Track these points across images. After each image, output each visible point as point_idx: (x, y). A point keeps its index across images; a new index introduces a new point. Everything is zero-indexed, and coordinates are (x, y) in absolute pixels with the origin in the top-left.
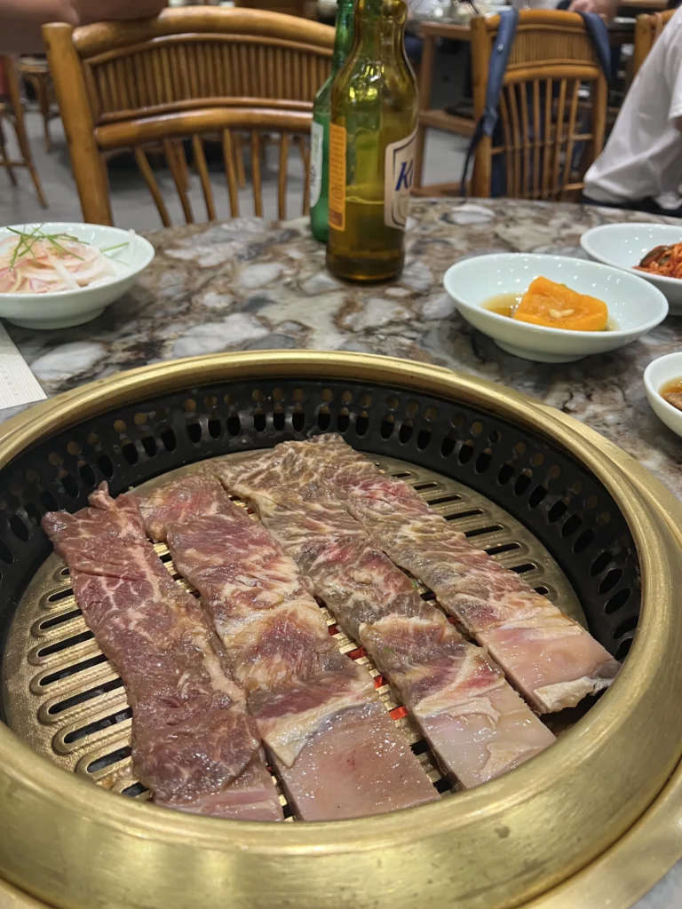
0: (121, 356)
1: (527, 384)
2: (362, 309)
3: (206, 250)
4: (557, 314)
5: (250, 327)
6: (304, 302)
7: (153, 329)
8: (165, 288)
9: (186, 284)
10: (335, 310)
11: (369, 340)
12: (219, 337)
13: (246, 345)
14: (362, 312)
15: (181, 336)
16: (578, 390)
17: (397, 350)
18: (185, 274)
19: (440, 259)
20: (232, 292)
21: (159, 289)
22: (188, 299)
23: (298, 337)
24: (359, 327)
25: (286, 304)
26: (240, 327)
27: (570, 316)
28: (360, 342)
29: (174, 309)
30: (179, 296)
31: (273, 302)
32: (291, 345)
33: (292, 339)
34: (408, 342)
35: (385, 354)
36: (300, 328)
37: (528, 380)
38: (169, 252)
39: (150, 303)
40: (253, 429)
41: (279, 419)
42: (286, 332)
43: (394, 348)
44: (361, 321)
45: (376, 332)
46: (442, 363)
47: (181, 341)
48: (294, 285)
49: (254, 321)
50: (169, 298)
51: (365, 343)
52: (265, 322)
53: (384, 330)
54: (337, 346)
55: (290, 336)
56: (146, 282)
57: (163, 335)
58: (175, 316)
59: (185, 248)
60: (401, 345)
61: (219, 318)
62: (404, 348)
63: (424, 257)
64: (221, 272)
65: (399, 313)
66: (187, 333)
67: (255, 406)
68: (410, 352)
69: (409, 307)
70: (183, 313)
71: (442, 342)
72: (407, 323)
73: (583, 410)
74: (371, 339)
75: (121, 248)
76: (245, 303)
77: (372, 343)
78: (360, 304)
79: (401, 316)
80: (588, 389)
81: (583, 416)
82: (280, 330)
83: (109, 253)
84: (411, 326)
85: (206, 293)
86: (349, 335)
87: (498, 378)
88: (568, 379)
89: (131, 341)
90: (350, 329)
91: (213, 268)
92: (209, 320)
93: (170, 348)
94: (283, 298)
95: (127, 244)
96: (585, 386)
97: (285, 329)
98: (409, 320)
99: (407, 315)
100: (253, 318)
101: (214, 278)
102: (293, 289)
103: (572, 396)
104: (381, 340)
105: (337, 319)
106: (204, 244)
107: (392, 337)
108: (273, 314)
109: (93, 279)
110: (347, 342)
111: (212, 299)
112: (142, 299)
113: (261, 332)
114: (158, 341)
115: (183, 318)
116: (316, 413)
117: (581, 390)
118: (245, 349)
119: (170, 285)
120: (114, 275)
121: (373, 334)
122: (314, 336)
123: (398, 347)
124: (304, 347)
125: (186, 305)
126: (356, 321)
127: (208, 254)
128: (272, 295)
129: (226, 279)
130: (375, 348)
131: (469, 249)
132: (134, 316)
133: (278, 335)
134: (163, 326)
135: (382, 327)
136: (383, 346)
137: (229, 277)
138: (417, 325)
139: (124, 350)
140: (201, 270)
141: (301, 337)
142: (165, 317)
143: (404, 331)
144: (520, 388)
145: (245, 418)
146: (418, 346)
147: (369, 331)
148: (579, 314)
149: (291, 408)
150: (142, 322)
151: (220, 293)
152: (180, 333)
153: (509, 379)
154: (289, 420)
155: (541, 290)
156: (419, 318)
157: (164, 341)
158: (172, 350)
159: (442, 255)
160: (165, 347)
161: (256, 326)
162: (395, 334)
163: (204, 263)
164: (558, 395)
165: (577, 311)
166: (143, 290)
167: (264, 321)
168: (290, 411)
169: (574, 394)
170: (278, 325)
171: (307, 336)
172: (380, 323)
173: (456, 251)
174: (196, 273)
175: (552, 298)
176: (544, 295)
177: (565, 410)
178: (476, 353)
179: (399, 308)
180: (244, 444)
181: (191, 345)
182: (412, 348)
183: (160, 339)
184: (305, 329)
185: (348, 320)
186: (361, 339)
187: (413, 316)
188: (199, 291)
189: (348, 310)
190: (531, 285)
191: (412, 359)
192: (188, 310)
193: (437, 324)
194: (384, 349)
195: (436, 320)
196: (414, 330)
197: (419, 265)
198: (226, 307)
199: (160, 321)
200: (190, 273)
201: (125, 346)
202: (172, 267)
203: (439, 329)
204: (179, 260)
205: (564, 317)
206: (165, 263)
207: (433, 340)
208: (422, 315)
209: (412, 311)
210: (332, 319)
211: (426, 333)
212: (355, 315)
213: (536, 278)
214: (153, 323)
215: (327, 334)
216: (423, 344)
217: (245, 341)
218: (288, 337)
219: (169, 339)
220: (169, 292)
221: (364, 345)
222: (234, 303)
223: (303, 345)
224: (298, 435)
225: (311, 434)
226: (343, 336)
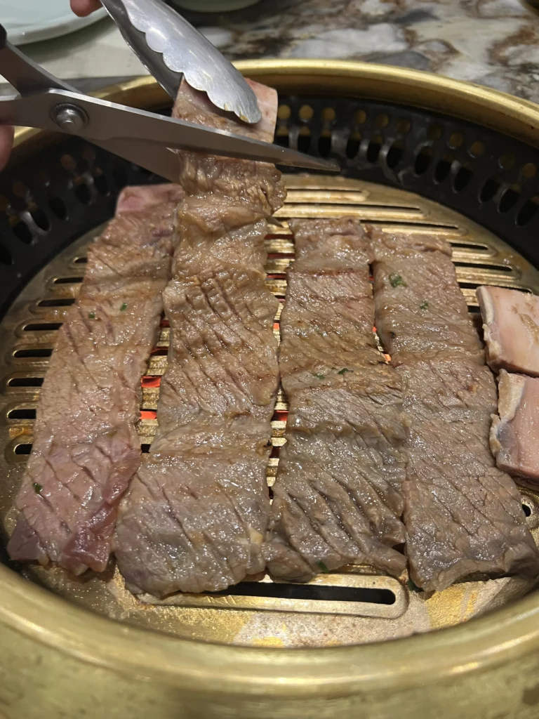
0: (243, 47)
5: (390, 39)
6: (473, 22)
7: (291, 26)
10: (501, 37)
11: (519, 78)
12: (350, 45)
13: (373, 58)
14: (532, 46)
15: (313, 38)
20: (397, 2)
23: (435, 59)
24: (517, 61)
25: (448, 22)
26: (383, 38)
28: (505, 78)
29: (326, 10)
31: (436, 18)
32: (421, 67)
33: (428, 60)
36: (446, 49)
40: (343, 155)
41: (374, 149)
42: (425, 52)
44: (524, 55)
45: (535, 71)
47: (308, 42)
49: (400, 35)
51: (512, 80)
52: (411, 39)
54: (472, 77)
55: (427, 56)
57: (296, 33)
58: (321, 17)
61: (364, 26)
66: (321, 36)
70: (331, 15)
76: (404, 14)
77: (518, 81)
82: (420, 48)
86: (498, 67)
89: (261, 34)
90: (505, 62)
92: (353, 26)
93: (293, 47)
94: (449, 16)
97: (425, 48)
100: (400, 31)
102: (468, 8)
105: (498, 46)
108: (426, 30)
110: (488, 75)
111: (371, 6)
113: (401, 47)
114: (287, 39)
115: (327, 19)
116: (416, 153)
121: (529, 72)
122: (455, 61)
125: (341, 7)
126: (518, 53)
128: (440, 10)
130: (519, 88)
133: (414, 53)
136: (532, 89)
139: (249, 42)
141: (440, 59)
142: (312, 16)
145: (338, 140)
147: (527, 68)
149: (392, 140)
152: (313, 34)
154: (385, 153)
157: (292, 39)
158: (293, 50)
160: (290, 45)
161: (397, 40)
167: (409, 37)
168: (388, 143)
170: (422, 43)
171: (446, 59)
181: (316, 47)
183: (291, 37)
184: (451, 51)
185: (510, 51)
186: (510, 75)
189: (518, 40)
192: (340, 12)
194: (529, 91)
198: (380, 16)
199: (303, 20)
201: (253, 39)
210: (490, 47)
212: (522, 47)
214: (296, 20)
215: (472, 62)
218: (423, 57)
219: (299, 39)
221: (508, 82)
222: (392, 12)
223: (435, 68)
224: (388, 173)
225: (404, 176)
226: (490, 67)
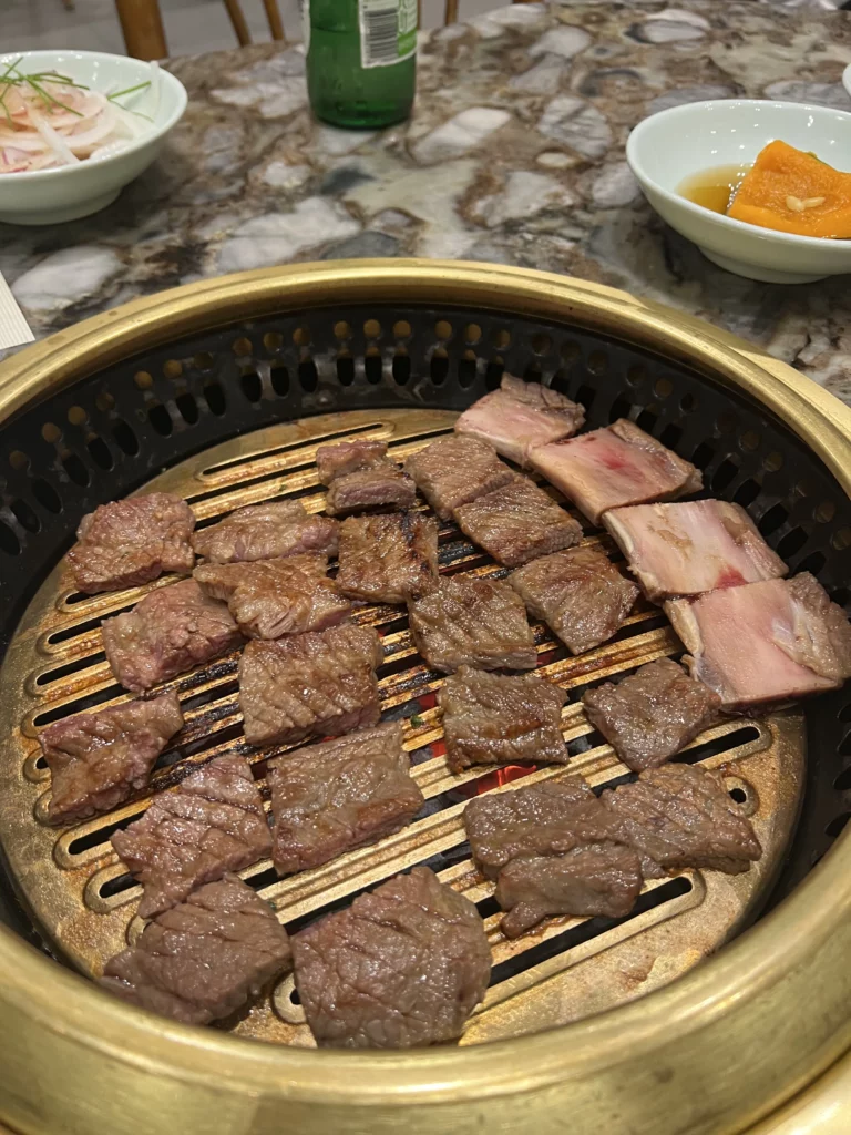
0: (143, 270)
1: (744, 319)
2: (501, 189)
3: (273, 89)
4: (798, 204)
5: (331, 219)
6: (415, 176)
7: (191, 224)
8: (210, 155)
9: (241, 148)
10: (460, 190)
11: (510, 242)
12: (287, 237)
13: (327, 251)
14: (501, 195)
15: (231, 236)
16: (819, 331)
17: (550, 258)
18: (240, 131)
19: (622, 103)
20: (308, 162)
21: (200, 156)
22: (243, 173)
23: (403, 237)
24: (495, 220)
25: (387, 181)
26: (318, 221)
27: (817, 208)
28: (495, 245)
29: (222, 191)
30: (230, 169)
31: (368, 178)
32: (391, 251)
33: (395, 239)
34: (568, 245)
35: (532, 265)
36: (407, 221)
37: (745, 313)
38: (217, 93)
39: (188, 181)
40: (336, 382)
41: (374, 365)
42: (384, 228)
43: (547, 255)
44: (499, 209)
45: (521, 228)
46: (615, 282)
47: (231, 244)
48: (401, 148)
49: (340, 210)
50: (215, 172)
51: (504, 246)
52: (356, 212)
53: (533, 226)
54: (460, 253)
55: (391, 234)
56: (183, 145)
57: (205, 234)
58: (223, 203)
59: (243, 86)
60: (558, 251)
61: (287, 206)
62: (562, 256)
63: (599, 101)
64: (292, 127)
65: (557, 196)
66: (240, 231)
67: (337, 347)
68: (570, 263)
69: (572, 185)
70: (235, 198)
71: (620, 246)
72: (567, 213)
73: (825, 364)
74: (513, 240)
75: (141, 91)
76: (327, 180)
77: (512, 247)
78: (499, 180)
79: (558, 201)
80: (834, 329)
81: (822, 376)
82: (376, 225)
83: (122, 100)
84: (574, 218)
85: (270, 164)
86: (479, 233)
87: (700, 309)
88: (805, 311)
89: (159, 243)
90: (481, 223)
91: (282, 121)
92: (272, 209)
93: (214, 255)
94: (382, 171)
95: (148, 84)
96: (831, 322)
97: (382, 224)
98: (571, 207)
99: (568, 201)
100: (337, 205)
101: (282, 136)
102: (399, 156)
103: (809, 341)
104: (527, 242)
105: (462, 205)
106: (271, 80)
107: (544, 237)
108: (369, 197)
109: (97, 145)
110: (475, 245)
111: (279, 174)
112: (175, 173)
113: (348, 229)
114: (197, 245)
115: (234, 205)
116: (428, 359)
117: (825, 330)
118: (324, 257)
119: (217, 151)
120: (130, 137)
121: (516, 232)
122: (427, 235)
123: (552, 254)
124: (411, 254)
125: (240, 183)
126: (491, 209)
127: (276, 96)
128: (367, 165)
129: (301, 140)
130: (518, 255)
131: (669, 87)
132: (164, 202)
133: (373, 233)
134: (205, 219)
135: (529, 219)
136: (528, 251)
137: (305, 136)
138: (583, 216)
139: (147, 261)
140: (265, 123)
141: (408, 236)
142: (209, 204)
143: (563, 227)
144: (732, 325)
145: (324, 366)
146: (583, 253)
147: (511, 227)
148: (832, 205)
149: (391, 350)
150: (175, 211)
151: (291, 164)
152: (229, 231)
153: (716, 310)
154: (388, 368)
155: (776, 164)
156: (586, 204)
157: (205, 244)
158: (217, 260)
159: (626, 97)
160: (207, 254)
161: (341, 218)
162: (549, 232)
163: (269, 111)
164: (787, 340)
165: (830, 200)
166: (179, 159)
167: (353, 210)
168: (389, 354)
169: (812, 337)
170: (374, 216)
171: (416, 234)
172: (527, 213)
173: (646, 89)
174: (256, 129)
175: (792, 177)
176: (779, 171)
177: (798, 365)
178: (669, 266)
179: (556, 188)
180: (324, 404)
181: (246, 251)
182: (573, 255)
183: (200, 241)
184: (415, 222)
185: (479, 207)
186: (499, 240)
187: (578, 200)
188: (260, 160)
189: (481, 190)
190: (761, 156)
191: (573, 274)
192: (243, 190)
193: (612, 215)
194: (532, 258)
195: (612, 208)
196: (578, 225)
197: (591, 113)
198: (297, 187)
199: (200, 211)
200: (247, 129)
201: (149, 254)
202: (221, 119)
203: (616, 224)
204: (232, 106)
205: (808, 209)
206: (211, 112)
207: (605, 242)
208: (592, 200)
209: (577, 192)
210: (455, 206)
211: (596, 231)
212: (490, 199)
213: (771, 141)
214: (191, 214)
215: (447, 230)
216: (590, 250)
217: (324, 244)
218: (388, 237)
219: (213, 241)
220: (216, 161)
221: (502, 250)
222: (311, 179)
223: (410, 249)
224: (401, 391)
225: (420, 390)
226: (471, 234)
